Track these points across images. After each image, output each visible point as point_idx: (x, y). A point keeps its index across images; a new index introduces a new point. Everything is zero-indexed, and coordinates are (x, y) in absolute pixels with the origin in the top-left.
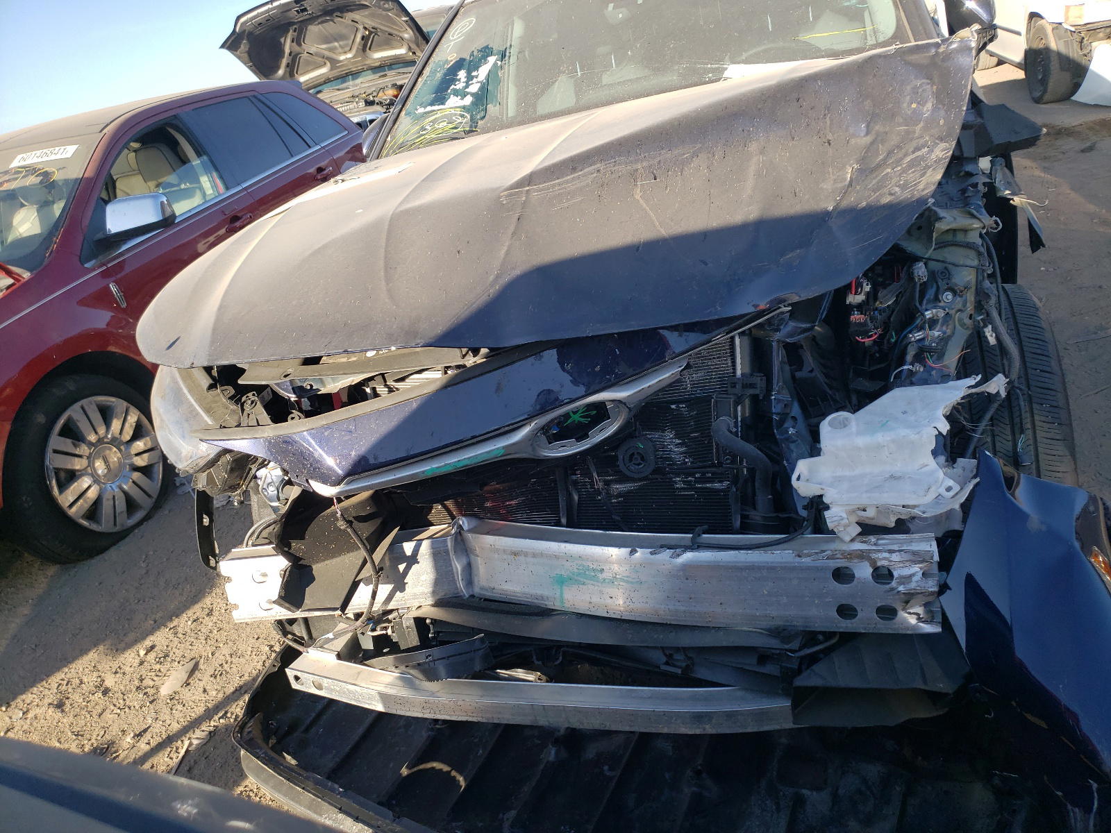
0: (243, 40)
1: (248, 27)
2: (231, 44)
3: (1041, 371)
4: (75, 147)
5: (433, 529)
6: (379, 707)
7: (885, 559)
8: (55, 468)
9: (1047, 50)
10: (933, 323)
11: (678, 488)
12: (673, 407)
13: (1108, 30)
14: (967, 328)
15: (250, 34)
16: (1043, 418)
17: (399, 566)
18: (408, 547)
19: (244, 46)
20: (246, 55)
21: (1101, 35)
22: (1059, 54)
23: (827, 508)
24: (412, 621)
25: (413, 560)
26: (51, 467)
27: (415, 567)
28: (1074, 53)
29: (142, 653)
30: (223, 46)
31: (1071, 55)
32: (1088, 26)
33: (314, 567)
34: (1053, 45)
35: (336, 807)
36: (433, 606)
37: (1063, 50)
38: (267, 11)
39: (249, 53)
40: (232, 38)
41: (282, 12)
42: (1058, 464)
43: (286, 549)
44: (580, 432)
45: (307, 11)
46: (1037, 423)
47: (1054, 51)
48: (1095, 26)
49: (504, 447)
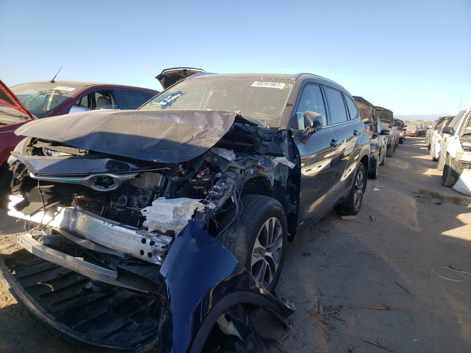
0: (163, 77)
1: (167, 74)
2: (159, 78)
3: (251, 217)
4: (74, 89)
5: (71, 207)
6: (31, 251)
7: (155, 239)
8: (15, 178)
9: (449, 166)
10: (216, 190)
11: (132, 214)
12: (139, 189)
13: (470, 166)
14: (228, 196)
15: (166, 76)
16: (243, 230)
17: (55, 213)
18: (59, 208)
19: (163, 79)
20: (163, 82)
21: (468, 166)
22: (452, 169)
23: (146, 220)
24: (52, 230)
25: (59, 212)
26: (14, 177)
27: (59, 215)
28: (458, 171)
29: (4, 237)
30: (156, 78)
31: (457, 171)
32: (463, 162)
33: (31, 203)
34: (450, 165)
35: (3, 273)
36: (60, 228)
37: (453, 168)
38: (174, 71)
39: (164, 82)
40: (160, 76)
41: (178, 73)
42: (241, 244)
43: (24, 194)
44: (106, 186)
45: (187, 74)
46: (241, 231)
47: (450, 167)
48: (465, 162)
49: (80, 180)
